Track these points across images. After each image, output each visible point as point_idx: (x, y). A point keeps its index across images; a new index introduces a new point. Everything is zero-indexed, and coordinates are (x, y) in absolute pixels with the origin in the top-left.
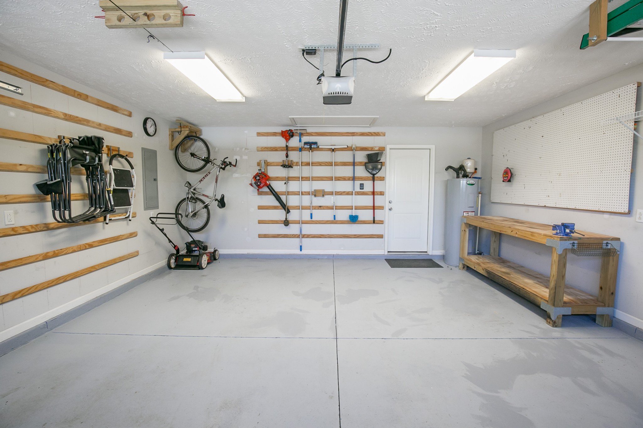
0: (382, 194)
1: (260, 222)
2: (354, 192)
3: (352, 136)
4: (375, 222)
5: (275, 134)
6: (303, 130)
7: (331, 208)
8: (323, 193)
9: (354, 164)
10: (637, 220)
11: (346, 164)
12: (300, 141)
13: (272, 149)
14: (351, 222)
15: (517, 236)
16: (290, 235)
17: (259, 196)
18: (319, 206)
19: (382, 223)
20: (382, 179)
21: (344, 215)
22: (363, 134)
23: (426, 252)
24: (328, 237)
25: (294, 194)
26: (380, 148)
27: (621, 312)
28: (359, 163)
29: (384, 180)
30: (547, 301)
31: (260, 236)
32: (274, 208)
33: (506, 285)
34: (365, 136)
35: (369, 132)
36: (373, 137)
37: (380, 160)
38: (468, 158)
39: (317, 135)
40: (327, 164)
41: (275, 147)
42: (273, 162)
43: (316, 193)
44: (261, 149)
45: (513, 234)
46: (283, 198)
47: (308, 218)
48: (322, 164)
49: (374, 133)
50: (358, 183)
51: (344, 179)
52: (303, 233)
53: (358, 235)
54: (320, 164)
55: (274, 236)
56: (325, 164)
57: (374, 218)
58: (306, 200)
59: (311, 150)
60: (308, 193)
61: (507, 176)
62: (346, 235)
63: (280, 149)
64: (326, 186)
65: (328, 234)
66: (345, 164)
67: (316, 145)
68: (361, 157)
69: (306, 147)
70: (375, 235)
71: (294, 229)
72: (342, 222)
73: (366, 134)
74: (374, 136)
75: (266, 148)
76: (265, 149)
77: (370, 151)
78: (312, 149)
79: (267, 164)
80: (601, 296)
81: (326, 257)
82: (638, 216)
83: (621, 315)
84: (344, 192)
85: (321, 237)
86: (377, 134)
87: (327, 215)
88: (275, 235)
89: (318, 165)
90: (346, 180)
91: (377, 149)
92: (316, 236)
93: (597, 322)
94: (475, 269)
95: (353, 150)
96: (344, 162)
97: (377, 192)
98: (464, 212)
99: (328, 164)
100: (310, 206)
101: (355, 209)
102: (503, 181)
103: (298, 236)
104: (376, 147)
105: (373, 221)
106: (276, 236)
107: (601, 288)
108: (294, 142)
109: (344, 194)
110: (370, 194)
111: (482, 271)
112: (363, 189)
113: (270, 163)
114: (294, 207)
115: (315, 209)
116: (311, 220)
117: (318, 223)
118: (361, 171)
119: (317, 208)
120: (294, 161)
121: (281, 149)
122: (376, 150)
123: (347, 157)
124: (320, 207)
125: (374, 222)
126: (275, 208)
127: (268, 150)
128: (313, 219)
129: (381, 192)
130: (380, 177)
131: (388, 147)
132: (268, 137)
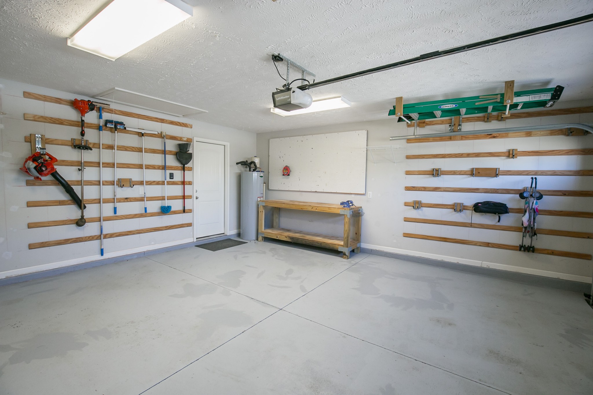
0: (190, 183)
1: (30, 226)
2: (166, 181)
3: (162, 122)
4: (186, 211)
5: (58, 101)
6: (106, 104)
7: (142, 199)
8: (131, 183)
9: (164, 152)
10: (368, 197)
11: (156, 152)
12: (100, 117)
13: (54, 121)
14: (161, 213)
15: (317, 211)
16: (86, 237)
17: (27, 187)
18: (125, 198)
19: (191, 211)
20: (191, 169)
21: (154, 207)
22: (172, 123)
23: (224, 233)
24: (137, 232)
25: (90, 184)
26: (188, 138)
27: (363, 244)
28: (169, 152)
29: (191, 170)
30: (343, 246)
31: (31, 247)
32: (58, 204)
33: (309, 243)
34: (174, 125)
35: (178, 122)
36: (181, 127)
37: (189, 151)
38: (255, 156)
39: (122, 114)
40: (133, 149)
41: (58, 119)
42: (56, 140)
43: (121, 183)
44: (34, 117)
45: (314, 210)
46: (77, 189)
47: (111, 213)
48: (128, 149)
49: (183, 123)
50: (168, 172)
51: (153, 167)
52: (105, 232)
53: (170, 227)
54: (125, 149)
55: (58, 243)
56: (132, 149)
57: (184, 207)
58: (107, 192)
59: (116, 131)
60: (112, 183)
61: (287, 171)
62: (156, 228)
63: (67, 123)
64: (134, 175)
65: (136, 229)
66: (154, 151)
67: (122, 126)
68: (171, 145)
69: (110, 126)
70: (185, 224)
71: (91, 229)
72: (153, 215)
73: (175, 124)
74: (183, 126)
75: (42, 117)
76: (41, 119)
77: (179, 140)
78: (117, 129)
79: (45, 141)
80: (356, 238)
81: (136, 257)
82: (368, 195)
83: (364, 245)
84: (154, 182)
85: (128, 233)
86: (185, 125)
87: (135, 208)
88: (61, 240)
89: (123, 149)
90: (156, 169)
91: (185, 139)
92: (121, 234)
93: (355, 252)
94: (278, 238)
95: (163, 138)
96: (153, 149)
97: (186, 181)
98: (258, 197)
99: (136, 150)
100: (114, 199)
101: (167, 200)
102: (283, 175)
103: (99, 237)
104: (184, 138)
105: (182, 211)
106: (63, 243)
107: (356, 234)
108: (91, 117)
109: (154, 183)
110: (179, 184)
111: (286, 238)
112: (173, 179)
113: (50, 140)
114: (90, 201)
115: (120, 202)
116: (115, 215)
117: (123, 218)
118: (171, 161)
119: (122, 201)
120: (89, 142)
121: (69, 123)
122: (185, 141)
123: (156, 144)
124: (127, 200)
125: (184, 211)
126: (61, 203)
127: (46, 121)
128: (118, 214)
129: (189, 182)
130: (189, 167)
131: (195, 139)
132: (46, 103)
